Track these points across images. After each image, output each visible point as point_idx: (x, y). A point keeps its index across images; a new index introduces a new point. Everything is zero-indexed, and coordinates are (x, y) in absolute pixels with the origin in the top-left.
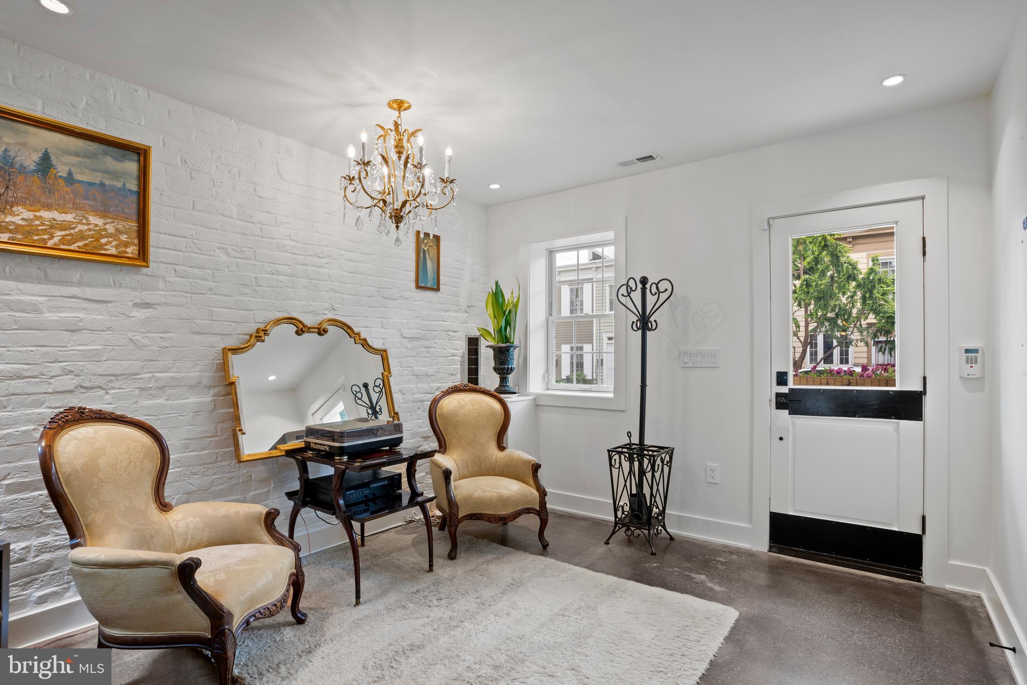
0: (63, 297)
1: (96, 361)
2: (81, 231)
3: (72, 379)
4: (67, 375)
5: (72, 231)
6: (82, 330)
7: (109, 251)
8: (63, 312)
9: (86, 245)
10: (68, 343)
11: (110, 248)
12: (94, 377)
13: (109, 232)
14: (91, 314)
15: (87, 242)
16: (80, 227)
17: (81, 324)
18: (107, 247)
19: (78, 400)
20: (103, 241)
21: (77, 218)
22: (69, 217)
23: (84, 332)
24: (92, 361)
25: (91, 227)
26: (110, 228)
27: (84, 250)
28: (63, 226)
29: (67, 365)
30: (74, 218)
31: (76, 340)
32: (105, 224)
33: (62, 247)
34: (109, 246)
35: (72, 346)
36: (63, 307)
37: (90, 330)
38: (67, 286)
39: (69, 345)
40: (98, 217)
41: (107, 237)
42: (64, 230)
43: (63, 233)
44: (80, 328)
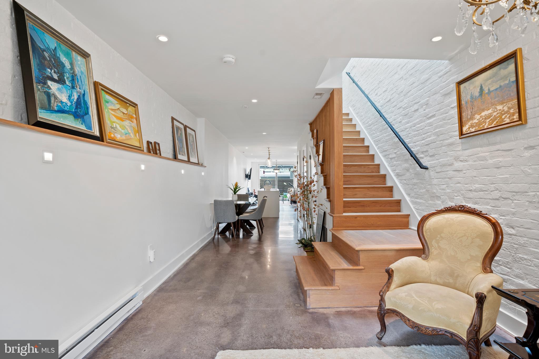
0: (495, 151)
1: (506, 184)
2: (495, 116)
3: (498, 193)
4: (496, 190)
5: (492, 117)
6: (501, 167)
7: (506, 121)
8: (495, 158)
9: (497, 122)
10: (496, 174)
11: (506, 120)
12: (506, 193)
13: (505, 111)
14: (505, 158)
15: (497, 120)
16: (495, 114)
17: (500, 164)
18: (505, 120)
19: (501, 204)
20: (503, 117)
21: (493, 110)
22: (490, 111)
23: (502, 168)
24: (505, 184)
25: (498, 112)
26: (506, 109)
27: (497, 125)
28: (489, 116)
29: (496, 186)
30: (492, 111)
31: (499, 172)
32: (503, 107)
33: (489, 127)
34: (506, 119)
35: (498, 176)
36: (495, 156)
37: (504, 167)
38: (496, 145)
39: (496, 176)
40: (500, 105)
41: (505, 114)
42: (489, 118)
43: (489, 120)
44: (500, 166)
